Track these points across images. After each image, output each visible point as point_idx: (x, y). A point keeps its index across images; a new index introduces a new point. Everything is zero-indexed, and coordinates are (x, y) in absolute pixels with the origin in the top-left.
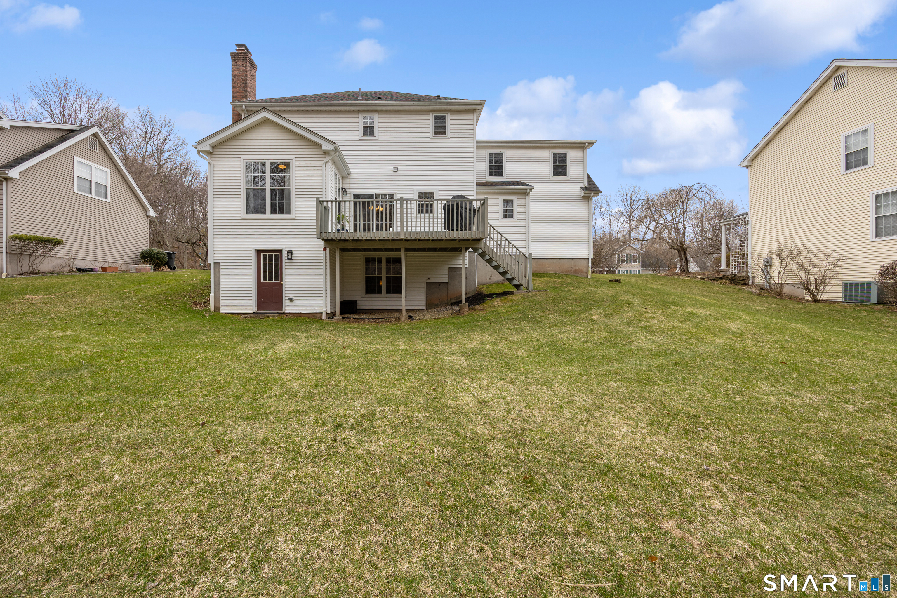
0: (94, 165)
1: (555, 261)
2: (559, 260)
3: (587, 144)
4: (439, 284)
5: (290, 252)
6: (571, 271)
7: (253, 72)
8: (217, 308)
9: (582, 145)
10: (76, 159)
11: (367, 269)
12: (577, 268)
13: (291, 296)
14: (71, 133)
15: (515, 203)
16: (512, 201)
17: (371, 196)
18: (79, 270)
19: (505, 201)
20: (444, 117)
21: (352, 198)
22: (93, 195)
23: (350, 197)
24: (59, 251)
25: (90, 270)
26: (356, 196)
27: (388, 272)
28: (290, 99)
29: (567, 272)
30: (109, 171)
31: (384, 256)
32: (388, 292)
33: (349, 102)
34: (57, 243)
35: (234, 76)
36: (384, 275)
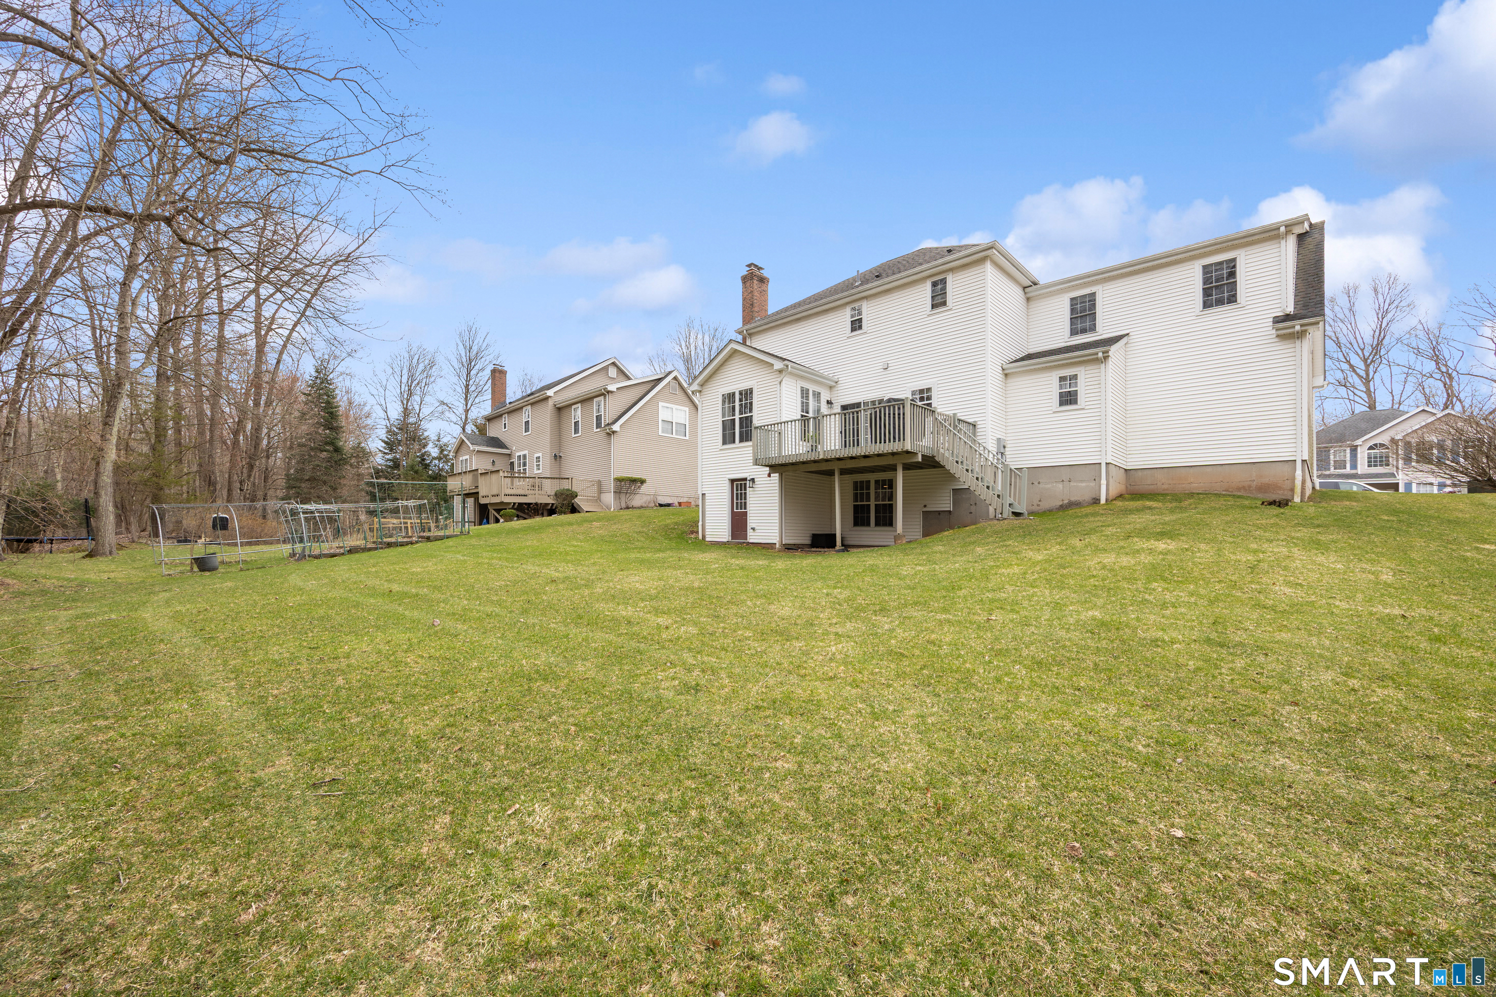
0: (674, 406)
1: (1209, 469)
2: (1219, 468)
3: (1283, 229)
4: (939, 513)
5: (753, 480)
6: (1250, 487)
7: (764, 287)
8: (704, 537)
9: (1276, 232)
10: (661, 404)
11: (856, 495)
12: (1266, 480)
13: (753, 525)
14: (659, 380)
15: (1081, 381)
16: (1075, 377)
17: (858, 405)
18: (661, 505)
19: (1062, 379)
20: (944, 281)
21: (839, 410)
22: (674, 436)
23: (837, 409)
24: (644, 488)
25: (669, 505)
26: (844, 408)
27: (877, 499)
28: (786, 309)
29: (1239, 489)
30: (687, 409)
31: (872, 477)
32: (877, 524)
33: (832, 298)
34: (643, 482)
35: (744, 299)
36: (872, 503)
